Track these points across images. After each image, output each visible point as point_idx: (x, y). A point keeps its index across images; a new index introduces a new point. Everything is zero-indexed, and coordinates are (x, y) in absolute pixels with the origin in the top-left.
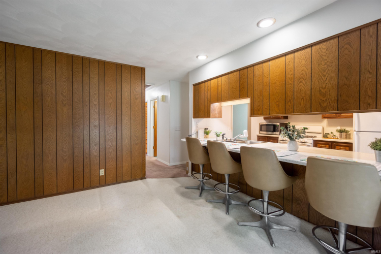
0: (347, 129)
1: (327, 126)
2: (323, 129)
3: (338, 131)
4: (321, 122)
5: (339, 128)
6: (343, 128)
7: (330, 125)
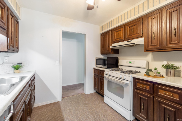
0: (176, 64)
1: (152, 60)
2: (148, 63)
3: (163, 66)
4: (146, 56)
5: (165, 63)
6: (171, 63)
7: (155, 59)
